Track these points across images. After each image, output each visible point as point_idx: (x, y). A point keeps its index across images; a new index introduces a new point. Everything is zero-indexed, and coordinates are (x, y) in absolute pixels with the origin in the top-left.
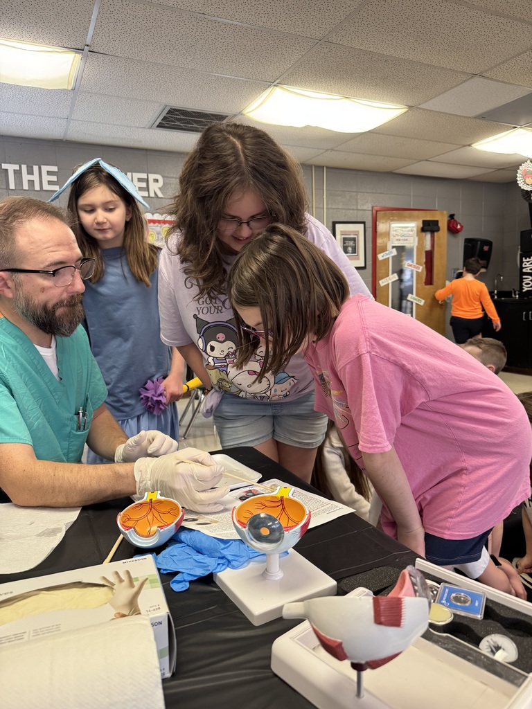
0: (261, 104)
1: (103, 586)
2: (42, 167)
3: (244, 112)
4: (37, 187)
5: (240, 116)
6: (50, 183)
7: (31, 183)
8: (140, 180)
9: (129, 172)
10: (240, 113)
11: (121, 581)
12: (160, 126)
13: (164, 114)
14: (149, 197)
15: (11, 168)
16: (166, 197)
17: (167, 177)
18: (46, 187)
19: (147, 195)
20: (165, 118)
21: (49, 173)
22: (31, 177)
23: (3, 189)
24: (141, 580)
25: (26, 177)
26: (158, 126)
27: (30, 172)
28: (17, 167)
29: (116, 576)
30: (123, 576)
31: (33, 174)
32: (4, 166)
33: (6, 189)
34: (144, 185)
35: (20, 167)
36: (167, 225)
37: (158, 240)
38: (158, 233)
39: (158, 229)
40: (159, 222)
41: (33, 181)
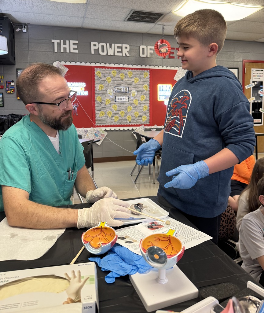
0: (181, 7)
1: (65, 279)
2: (71, 41)
3: (173, 12)
4: (68, 51)
5: (170, 14)
6: (74, 49)
7: (65, 49)
8: (118, 47)
9: (113, 43)
10: (170, 12)
11: (75, 277)
12: (129, 20)
13: (131, 14)
14: (122, 56)
15: (56, 42)
16: (131, 56)
17: (132, 46)
18: (72, 51)
19: (121, 55)
20: (131, 16)
21: (74, 44)
22: (65, 46)
23: (51, 52)
24: (85, 278)
25: (63, 46)
26: (128, 20)
27: (65, 44)
28: (58, 41)
29: (73, 274)
30: (77, 274)
31: (66, 45)
32: (53, 41)
33: (53, 52)
34: (120, 50)
35: (60, 41)
36: (131, 70)
37: (126, 78)
38: (126, 74)
39: (126, 72)
40: (127, 68)
41: (66, 48)
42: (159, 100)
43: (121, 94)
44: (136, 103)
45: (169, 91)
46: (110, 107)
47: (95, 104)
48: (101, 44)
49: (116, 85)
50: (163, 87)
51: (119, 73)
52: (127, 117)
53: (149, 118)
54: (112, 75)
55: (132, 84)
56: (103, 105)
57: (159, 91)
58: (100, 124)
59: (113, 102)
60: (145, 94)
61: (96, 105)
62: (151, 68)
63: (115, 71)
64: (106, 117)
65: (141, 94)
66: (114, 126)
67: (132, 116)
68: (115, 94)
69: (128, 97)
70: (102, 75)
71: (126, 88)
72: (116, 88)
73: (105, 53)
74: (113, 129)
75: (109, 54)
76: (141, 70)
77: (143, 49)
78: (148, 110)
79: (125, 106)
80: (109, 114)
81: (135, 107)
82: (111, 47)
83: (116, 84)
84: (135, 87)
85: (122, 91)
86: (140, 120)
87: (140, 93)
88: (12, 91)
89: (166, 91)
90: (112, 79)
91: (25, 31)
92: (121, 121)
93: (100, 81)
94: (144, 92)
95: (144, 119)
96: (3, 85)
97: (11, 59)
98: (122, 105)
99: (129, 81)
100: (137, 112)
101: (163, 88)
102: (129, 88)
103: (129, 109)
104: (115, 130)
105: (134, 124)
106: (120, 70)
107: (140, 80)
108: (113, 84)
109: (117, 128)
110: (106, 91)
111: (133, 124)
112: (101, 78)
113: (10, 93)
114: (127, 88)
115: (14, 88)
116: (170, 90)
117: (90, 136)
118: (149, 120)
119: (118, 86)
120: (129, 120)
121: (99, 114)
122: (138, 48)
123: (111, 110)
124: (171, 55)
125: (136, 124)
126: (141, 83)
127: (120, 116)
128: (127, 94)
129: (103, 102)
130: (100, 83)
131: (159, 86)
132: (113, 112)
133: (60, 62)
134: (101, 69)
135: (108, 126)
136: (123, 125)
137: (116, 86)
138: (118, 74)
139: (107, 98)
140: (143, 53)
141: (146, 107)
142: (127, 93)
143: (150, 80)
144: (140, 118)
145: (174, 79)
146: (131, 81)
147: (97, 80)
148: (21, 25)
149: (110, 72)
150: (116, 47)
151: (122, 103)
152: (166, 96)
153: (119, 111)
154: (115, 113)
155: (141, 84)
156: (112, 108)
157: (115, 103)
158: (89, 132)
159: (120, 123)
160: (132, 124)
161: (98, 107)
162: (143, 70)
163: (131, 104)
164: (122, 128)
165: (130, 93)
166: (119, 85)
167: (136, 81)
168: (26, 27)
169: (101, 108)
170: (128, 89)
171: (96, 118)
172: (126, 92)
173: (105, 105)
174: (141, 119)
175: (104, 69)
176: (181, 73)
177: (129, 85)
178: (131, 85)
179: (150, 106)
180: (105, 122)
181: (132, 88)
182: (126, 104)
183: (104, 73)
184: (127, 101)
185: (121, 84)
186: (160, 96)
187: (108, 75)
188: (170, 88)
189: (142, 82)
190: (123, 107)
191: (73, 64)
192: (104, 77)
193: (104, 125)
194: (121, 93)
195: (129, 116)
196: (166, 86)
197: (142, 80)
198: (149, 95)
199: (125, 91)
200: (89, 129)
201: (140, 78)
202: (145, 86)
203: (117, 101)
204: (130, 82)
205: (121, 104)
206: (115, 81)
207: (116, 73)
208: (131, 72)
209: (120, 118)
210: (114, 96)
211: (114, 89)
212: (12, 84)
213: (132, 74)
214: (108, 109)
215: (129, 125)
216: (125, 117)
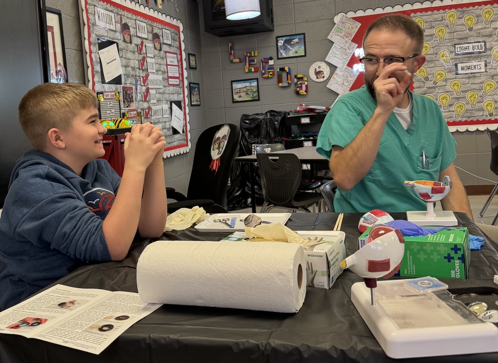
37: (478, 23)
38: (478, 16)
39: (478, 12)
40: (480, 4)
43: (469, 57)
46: (446, 86)
49: (457, 41)
51: (462, 16)
52: (484, 105)
54: (447, 22)
55: (493, 33)
56: (430, 84)
59: (452, 75)
61: (415, 85)
63: (453, 13)
66: (455, 124)
67: (496, 102)
68: (456, 59)
69: (486, 61)
71: (479, 44)
72: (456, 46)
74: (453, 129)
79: (478, 81)
80: (444, 101)
83: (457, 39)
85: (471, 50)
88: (271, 73)
90: (448, 31)
92: (471, 113)
96: (258, 65)
97: (267, 23)
98: (471, 80)
99: (485, 28)
102: (487, 44)
103: (488, 88)
104: (457, 131)
106: (465, 9)
108: (451, 40)
109: (462, 128)
110: (435, 55)
113: (268, 78)
114: (483, 44)
115: (273, 68)
119: (461, 41)
120: (488, 111)
123: (448, 92)
127: (468, 104)
128: (482, 56)
129: (430, 77)
132: (451, 95)
133: (346, 14)
134: (424, 13)
136: (475, 120)
137: (457, 43)
138: (459, 18)
139: (438, 69)
142: (483, 54)
146: (491, 29)
149: (442, 17)
151: (471, 75)
153: (464, 93)
154: (456, 98)
156: (448, 88)
157: (456, 78)
159: (469, 117)
160: (495, 118)
161: (419, 87)
163: (493, 76)
164: (472, 128)
165: (488, 53)
166: (464, 39)
169: (425, 89)
170: (485, 45)
172: (480, 52)
173: (435, 83)
175: (430, 13)
177: (487, 37)
178: (490, 36)
181: (494, 43)
182: (480, 76)
183: (429, 20)
184: (483, 70)
185: (467, 38)
187: (439, 22)
190: (474, 84)
191: (370, 12)
192: (431, 28)
194: (470, 56)
195: (489, 102)
199: (478, 50)
203: (460, 71)
204: (488, 31)
205: (469, 78)
206: (453, 33)
207: (455, 18)
208: (490, 10)
209: (469, 107)
210: (452, 63)
211: (452, 49)
212: (271, 62)
213: (492, 14)
214: (441, 91)
215: (490, 120)
216: (480, 104)
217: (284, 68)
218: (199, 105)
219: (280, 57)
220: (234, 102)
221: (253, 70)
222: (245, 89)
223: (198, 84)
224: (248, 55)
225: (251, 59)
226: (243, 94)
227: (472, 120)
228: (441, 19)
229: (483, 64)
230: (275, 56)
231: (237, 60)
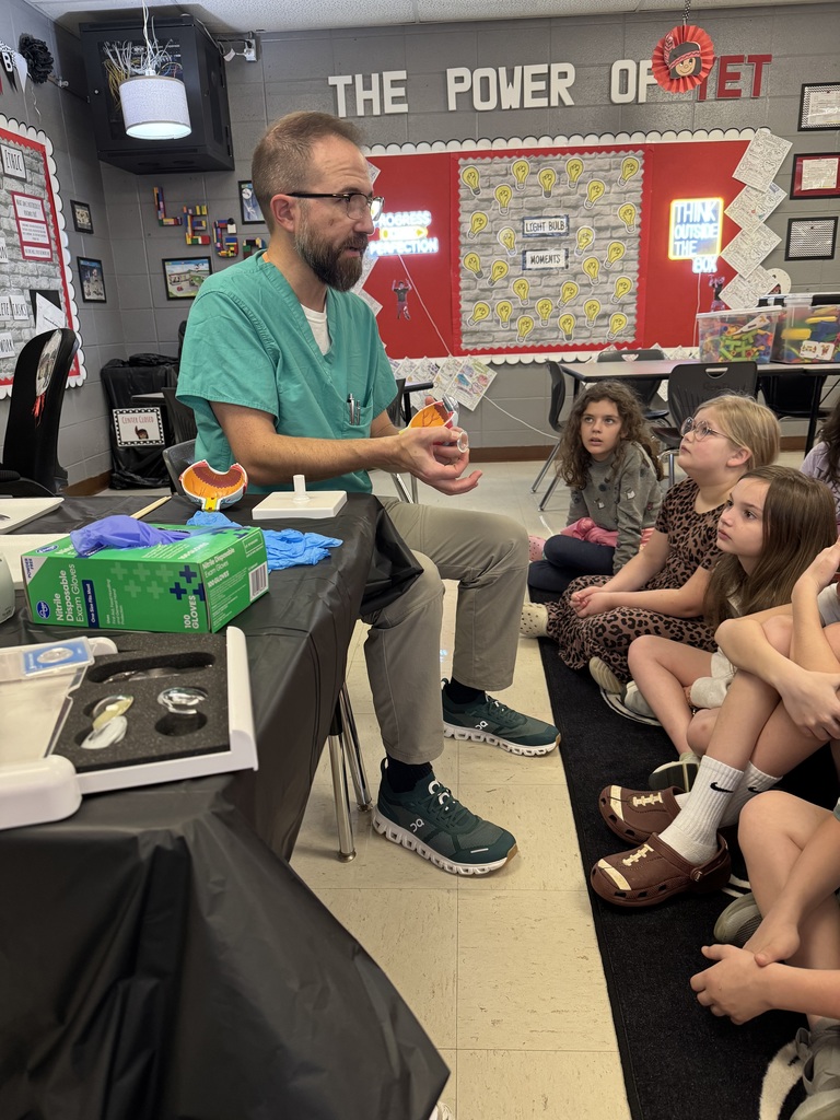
2: (384, 74)
4: (376, 111)
6: (395, 100)
7: (368, 102)
8: (536, 77)
9: (519, 65)
14: (549, 106)
15: (340, 81)
16: (578, 103)
17: (583, 66)
18: (390, 108)
19: (546, 105)
21: (395, 83)
22: (368, 95)
25: (361, 95)
27: (367, 86)
31: (370, 89)
32: (332, 80)
34: (541, 85)
35: (354, 79)
36: (576, 156)
37: (559, 183)
38: (560, 173)
40: (563, 151)
41: (371, 100)
42: (672, 256)
43: (543, 241)
44: (592, 270)
45: (711, 222)
46: (507, 287)
47: (459, 280)
48: (480, 73)
50: (689, 208)
51: (536, 170)
52: (559, 321)
53: (634, 320)
54: (512, 178)
55: (580, 203)
56: (484, 284)
57: (676, 223)
58: (476, 343)
59: (516, 271)
60: (623, 238)
61: (462, 285)
62: (648, 142)
63: (522, 164)
64: (492, 321)
65: (611, 238)
66: (517, 350)
67: (577, 317)
68: (524, 243)
69: (567, 250)
70: (481, 182)
71: (558, 220)
72: (526, 221)
73: (491, 105)
74: (513, 359)
75: (505, 106)
76: (613, 153)
77: (624, 73)
78: (631, 294)
79: (553, 281)
80: (504, 313)
81: (589, 285)
82: (510, 79)
83: (528, 209)
84: (589, 213)
85: (547, 231)
86: (605, 329)
87: (608, 234)
88: (232, 249)
89: (702, 221)
91: (250, 55)
92: (541, 334)
93: (476, 201)
94: (621, 233)
95: (616, 325)
96: (208, 233)
98: (545, 281)
99: (569, 194)
100: (595, 303)
101: (691, 213)
102: (571, 220)
103: (567, 293)
104: (520, 362)
105: (583, 341)
106: (541, 157)
107: (607, 189)
108: (518, 210)
109: (527, 358)
110: (493, 235)
111: (579, 342)
112: (477, 191)
113: (226, 258)
114: (564, 220)
115: (235, 240)
116: (714, 219)
117: (445, 382)
118: (636, 326)
119: (533, 214)
120: (565, 331)
121: (472, 314)
122: (606, 70)
123: (509, 298)
124: (729, 86)
125: (588, 343)
126: (612, 198)
127: (537, 318)
128: (562, 241)
129: (484, 271)
130: (476, 207)
131: (677, 205)
132: (514, 303)
134: (479, 160)
135: (500, 351)
136: (545, 345)
137: (527, 215)
138: (532, 173)
139: (497, 258)
140: (624, 90)
141: (626, 283)
142: (563, 238)
143: (643, 186)
144: (605, 322)
145: (735, 176)
146: (577, 196)
147: (467, 199)
148: (239, 39)
149: (506, 169)
150: (528, 78)
151: (545, 272)
152: (699, 240)
153: (533, 302)
154: (521, 309)
155: (611, 204)
156: (511, 291)
157: (522, 275)
158: (442, 371)
159: (538, 341)
160: (575, 342)
161: (468, 289)
162: (622, 153)
163: (575, 275)
164: (541, 358)
165: (571, 236)
166: (537, 212)
167: (594, 192)
168: (253, 42)
169: (476, 291)
170: (568, 221)
171: (464, 327)
172: (560, 234)
173: (492, 282)
174: (608, 325)
175: (488, 160)
176: (762, 153)
177: (570, 210)
178: (575, 207)
179: (638, 280)
180: (491, 339)
181: (580, 220)
182: (558, 274)
183: (487, 173)
184: (562, 264)
185: (542, 209)
186: (678, 243)
187: (501, 178)
188: (715, 212)
189: (615, 196)
190: (548, 286)
191: (394, 151)
192: (489, 187)
193: (487, 346)
194: (545, 240)
195: (567, 317)
196: (703, 205)
197: (615, 188)
198: (639, 240)
199: (557, 231)
200: (440, 361)
201: (610, 182)
202: (624, 209)
203: (529, 265)
204: (572, 199)
205: (542, 276)
206: (522, 198)
207: (526, 172)
208: (579, 163)
209: (539, 324)
210: (519, 249)
211: (519, 225)
212: (232, 229)
213: (580, 171)
214: (499, 296)
215: (567, 345)
216: (553, 320)
217: (254, 241)
218: (104, 302)
219: (246, 219)
220: (169, 299)
221: (200, 242)
222: (188, 276)
223: (99, 262)
224: (190, 211)
225: (198, 219)
226: (185, 285)
227: (541, 346)
228: (504, 172)
229: (563, 253)
230: (237, 218)
231: (171, 221)
